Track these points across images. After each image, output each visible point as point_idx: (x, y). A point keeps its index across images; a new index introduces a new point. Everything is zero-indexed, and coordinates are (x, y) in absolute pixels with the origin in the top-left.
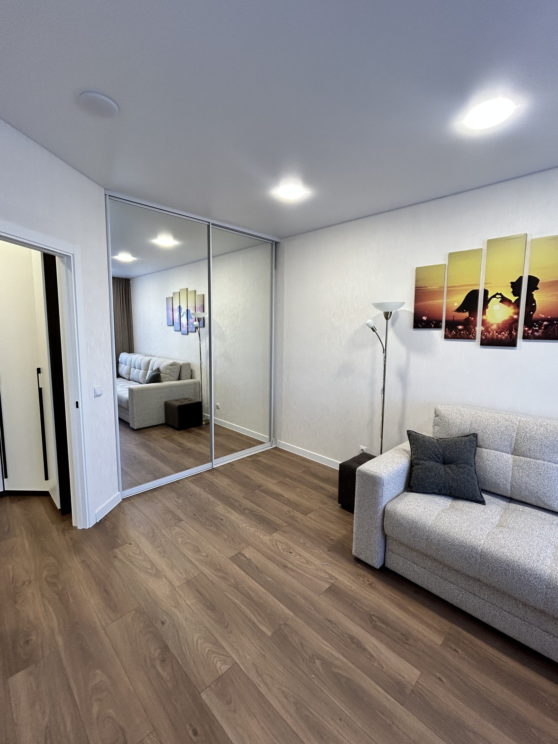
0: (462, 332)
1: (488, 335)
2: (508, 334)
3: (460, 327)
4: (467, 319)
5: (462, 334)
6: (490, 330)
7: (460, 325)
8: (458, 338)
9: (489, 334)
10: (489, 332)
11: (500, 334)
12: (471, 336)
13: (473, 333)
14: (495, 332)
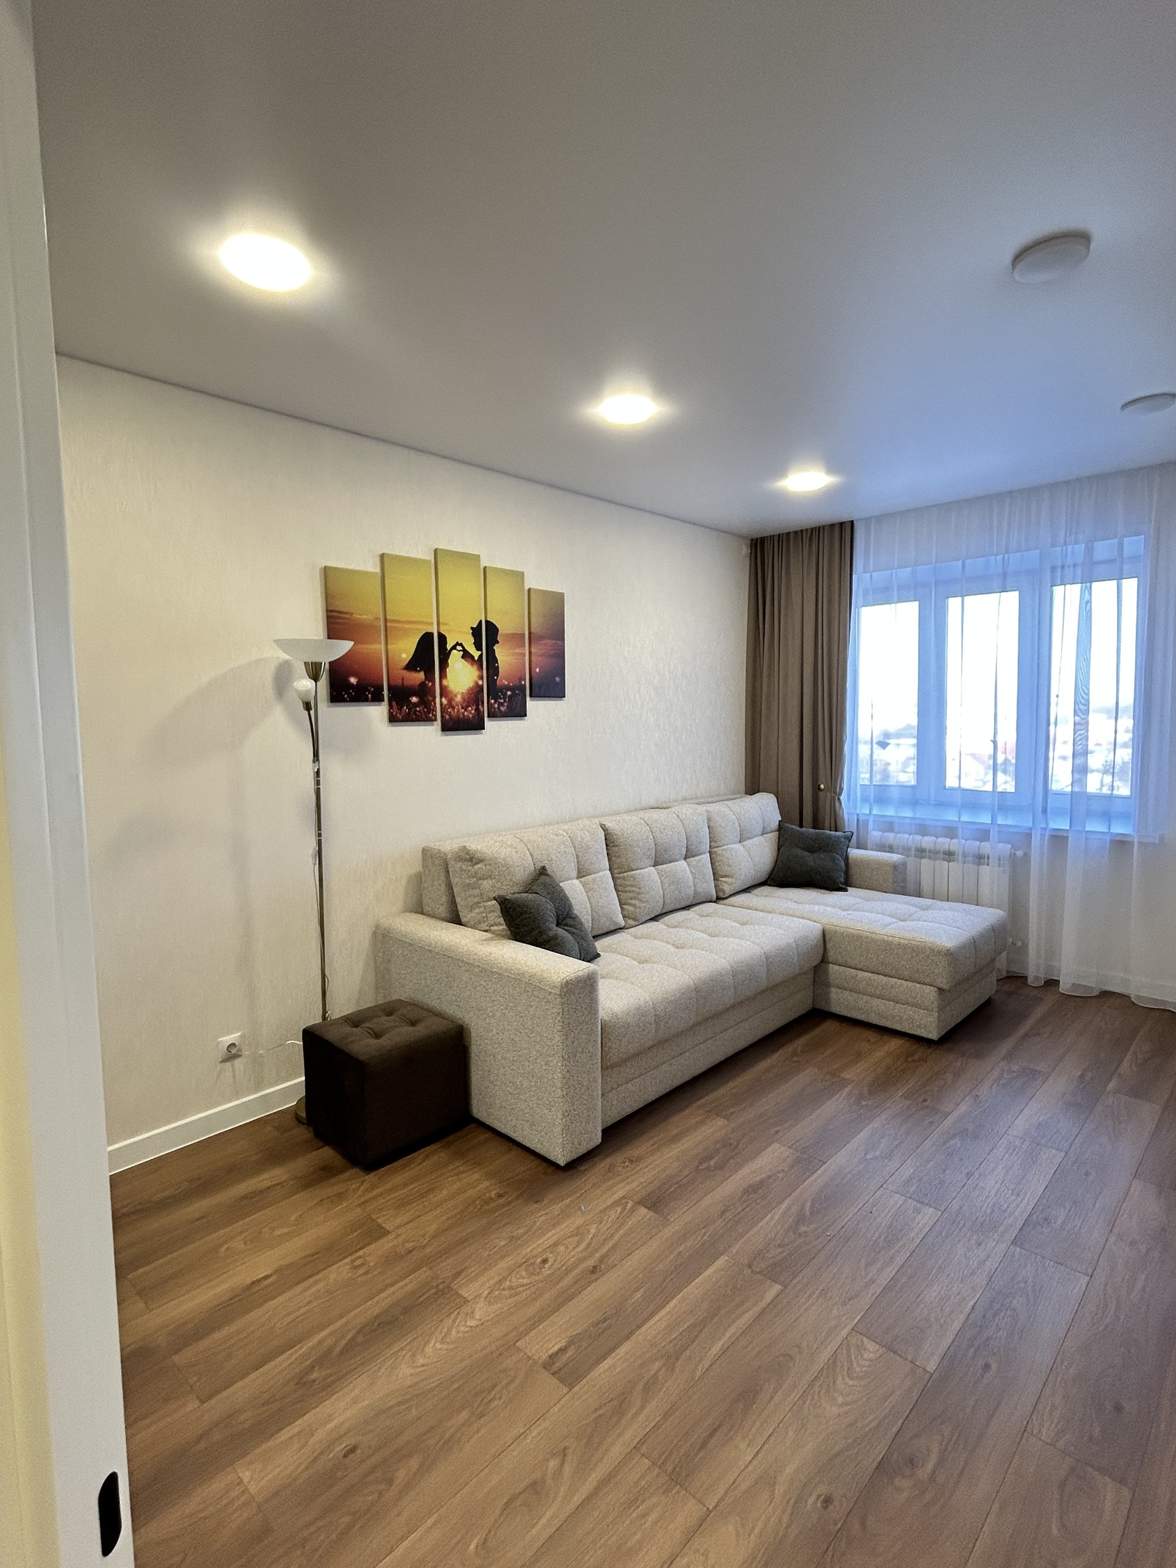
0: (418, 709)
1: (452, 712)
2: (475, 710)
3: (414, 699)
4: (422, 685)
5: (419, 711)
6: (454, 704)
7: (415, 695)
8: (413, 720)
9: (454, 710)
10: (453, 708)
11: (466, 710)
12: (431, 715)
13: (433, 710)
14: (460, 707)
